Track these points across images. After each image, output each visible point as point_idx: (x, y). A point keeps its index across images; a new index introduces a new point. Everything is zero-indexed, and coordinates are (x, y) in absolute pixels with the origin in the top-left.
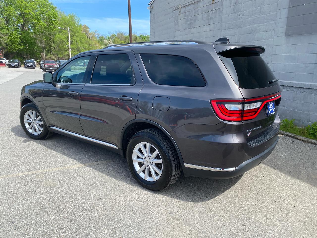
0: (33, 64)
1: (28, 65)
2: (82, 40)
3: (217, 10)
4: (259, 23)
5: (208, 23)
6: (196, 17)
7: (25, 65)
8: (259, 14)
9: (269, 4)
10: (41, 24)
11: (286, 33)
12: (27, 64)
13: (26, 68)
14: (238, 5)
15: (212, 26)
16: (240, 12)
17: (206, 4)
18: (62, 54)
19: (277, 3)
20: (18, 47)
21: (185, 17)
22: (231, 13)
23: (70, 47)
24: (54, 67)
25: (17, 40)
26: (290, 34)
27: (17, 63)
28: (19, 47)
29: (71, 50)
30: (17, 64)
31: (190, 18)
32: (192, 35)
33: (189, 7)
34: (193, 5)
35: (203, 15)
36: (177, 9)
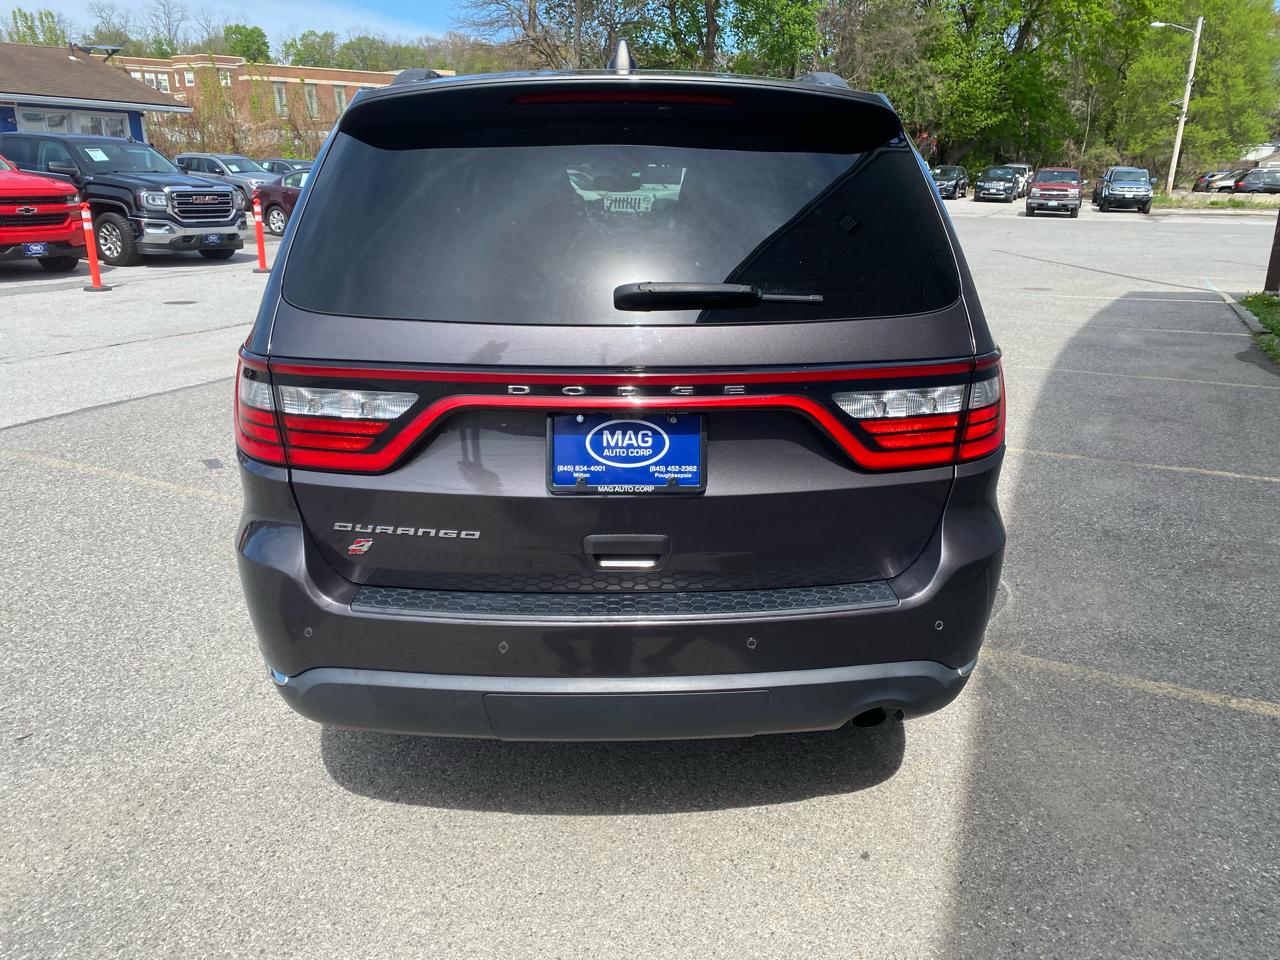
0: (1007, 185)
1: (988, 189)
2: (1258, 71)
7: (980, 187)
10: (1093, 17)
12: (987, 185)
13: (977, 199)
18: (1144, 141)
20: (983, 120)
23: (1185, 110)
24: (1066, 196)
25: (985, 92)
27: (954, 182)
28: (986, 119)
29: (1186, 123)
30: (951, 186)
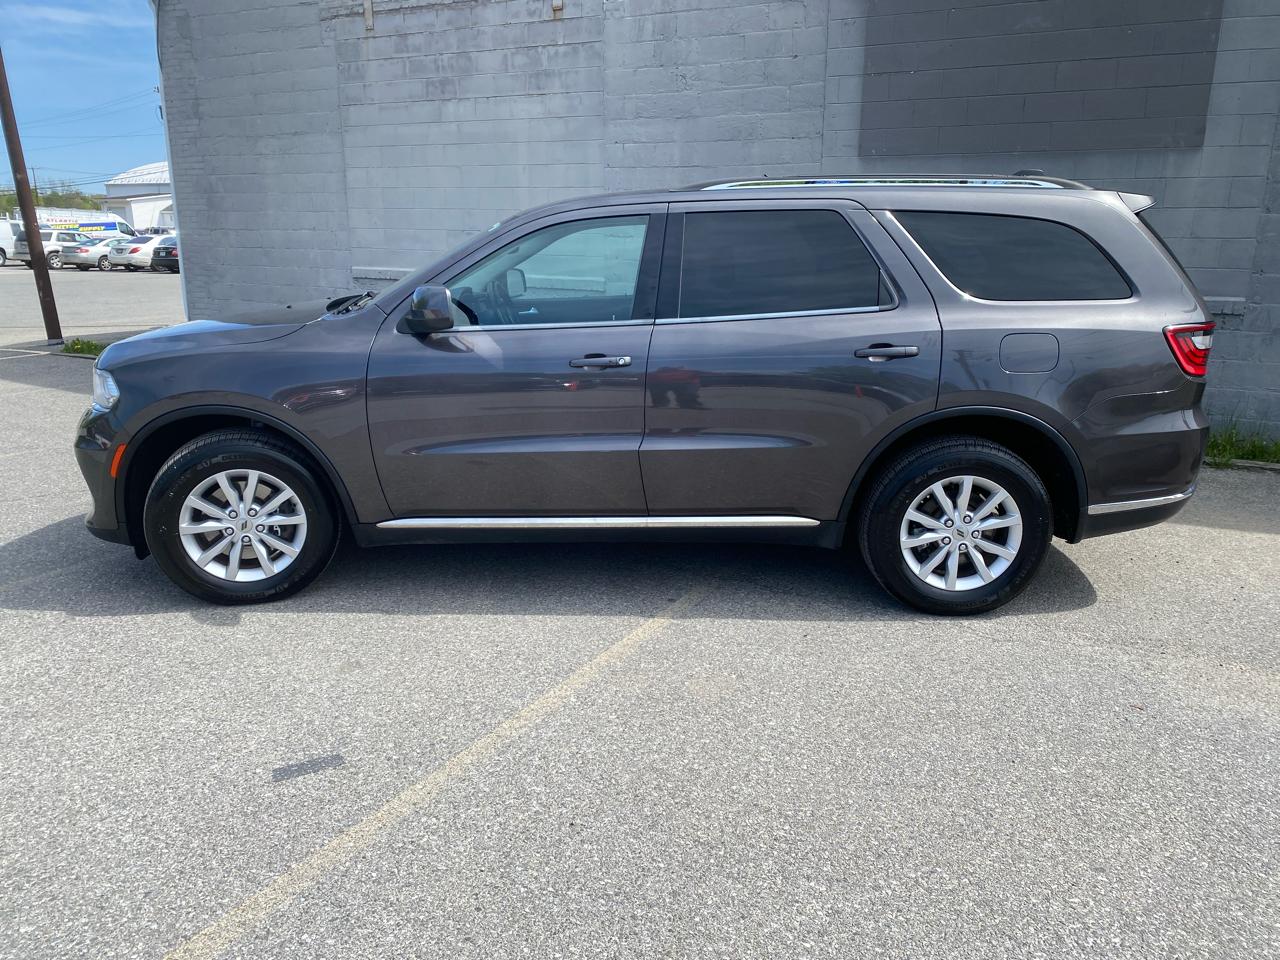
3: (580, 46)
4: (763, 111)
5: (539, 88)
6: (470, 59)
8: (763, 82)
9: (796, 56)
11: (860, 147)
14: (675, 42)
15: (557, 103)
16: (682, 64)
17: (516, 15)
19: (824, 55)
21: (397, 52)
22: (646, 66)
26: (873, 151)
31: (435, 61)
32: (453, 127)
33: (429, 17)
34: (446, 11)
35: (505, 56)
36: (347, 15)
